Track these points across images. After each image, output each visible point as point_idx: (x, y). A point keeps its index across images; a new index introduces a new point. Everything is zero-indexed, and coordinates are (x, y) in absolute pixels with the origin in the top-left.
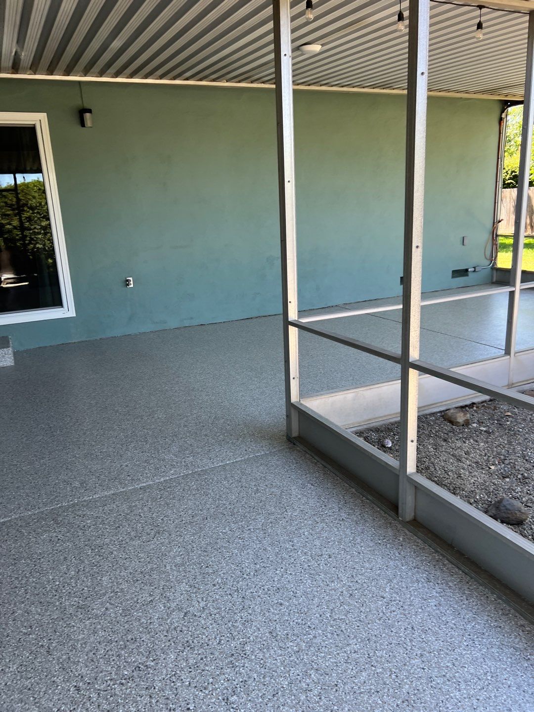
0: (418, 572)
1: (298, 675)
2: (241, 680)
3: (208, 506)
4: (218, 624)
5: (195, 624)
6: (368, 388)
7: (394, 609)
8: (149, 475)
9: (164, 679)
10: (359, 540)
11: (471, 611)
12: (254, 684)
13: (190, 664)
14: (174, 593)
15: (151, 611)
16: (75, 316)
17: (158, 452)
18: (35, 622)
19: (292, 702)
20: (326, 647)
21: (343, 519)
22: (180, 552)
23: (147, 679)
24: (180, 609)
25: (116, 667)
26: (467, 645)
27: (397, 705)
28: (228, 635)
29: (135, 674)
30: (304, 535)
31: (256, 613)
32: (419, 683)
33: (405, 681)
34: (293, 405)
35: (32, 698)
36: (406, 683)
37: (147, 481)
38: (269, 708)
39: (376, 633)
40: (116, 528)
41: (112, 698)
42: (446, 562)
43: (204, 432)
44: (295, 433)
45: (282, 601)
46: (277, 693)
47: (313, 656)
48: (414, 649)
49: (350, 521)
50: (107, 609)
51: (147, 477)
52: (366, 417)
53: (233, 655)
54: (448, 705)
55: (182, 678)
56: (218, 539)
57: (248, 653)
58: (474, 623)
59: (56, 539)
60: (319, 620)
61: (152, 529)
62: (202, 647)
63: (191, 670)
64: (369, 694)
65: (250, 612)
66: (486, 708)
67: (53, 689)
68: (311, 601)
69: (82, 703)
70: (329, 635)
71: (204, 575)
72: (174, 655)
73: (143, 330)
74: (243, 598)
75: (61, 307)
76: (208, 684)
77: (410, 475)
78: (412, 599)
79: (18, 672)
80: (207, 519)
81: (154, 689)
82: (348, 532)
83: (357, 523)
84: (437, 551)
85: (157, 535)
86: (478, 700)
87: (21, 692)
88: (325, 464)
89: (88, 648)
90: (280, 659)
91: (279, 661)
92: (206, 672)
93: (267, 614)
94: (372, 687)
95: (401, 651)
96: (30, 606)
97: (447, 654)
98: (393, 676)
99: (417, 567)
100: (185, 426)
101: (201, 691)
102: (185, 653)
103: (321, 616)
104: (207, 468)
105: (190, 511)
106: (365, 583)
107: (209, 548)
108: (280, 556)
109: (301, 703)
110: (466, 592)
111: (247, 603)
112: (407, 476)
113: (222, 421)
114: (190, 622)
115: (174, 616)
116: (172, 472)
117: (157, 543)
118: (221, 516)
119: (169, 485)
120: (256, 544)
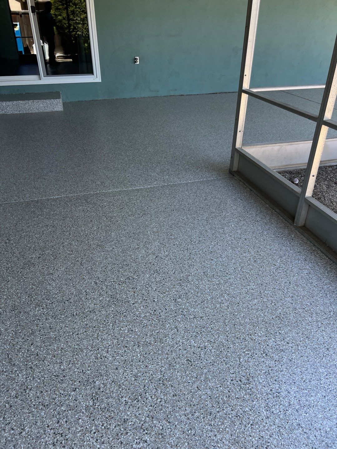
0: (300, 255)
1: (217, 295)
2: (184, 292)
3: (175, 204)
4: (175, 264)
5: (162, 262)
7: (280, 271)
9: (142, 285)
10: (265, 233)
11: (329, 279)
12: (191, 295)
13: (157, 281)
14: (151, 246)
15: (137, 253)
16: (101, 81)
17: (148, 171)
18: (74, 249)
19: (211, 307)
20: (235, 284)
21: (257, 221)
22: (156, 226)
23: (133, 284)
24: (154, 254)
25: (117, 276)
26: (322, 296)
27: (273, 318)
28: (179, 270)
29: (127, 281)
30: (231, 226)
31: (197, 262)
32: (288, 310)
33: (280, 307)
34: (237, 150)
35: (72, 284)
36: (280, 309)
37: (140, 186)
38: (198, 308)
39: (267, 282)
40: (121, 209)
41: (114, 290)
42: (319, 252)
43: (176, 163)
44: (235, 169)
45: (213, 259)
46: (204, 302)
47: (227, 288)
48: (288, 293)
49: (262, 222)
50: (113, 248)
51: (140, 184)
52: (284, 164)
53: (181, 280)
54: (303, 323)
55: (152, 286)
56: (179, 222)
57: (190, 280)
58: (329, 286)
59: (87, 210)
61: (141, 212)
62: (164, 273)
63: (157, 283)
64: (256, 310)
65: (193, 261)
66: (326, 328)
67: (83, 281)
68: (230, 261)
69: (98, 290)
70: (238, 279)
71: (169, 239)
72: (149, 275)
73: (143, 95)
74: (190, 253)
75: (92, 74)
76: (166, 291)
77: (307, 197)
78: (293, 268)
79: (65, 271)
80: (173, 211)
81: (137, 289)
82: (259, 228)
83: (266, 224)
84: (314, 245)
86: (322, 323)
87: (66, 280)
88: (251, 189)
89: (102, 265)
91: (207, 287)
92: (165, 285)
93: (203, 263)
94: (259, 307)
95: (280, 293)
96: (72, 241)
97: (308, 298)
98: (273, 304)
99: (300, 252)
100: (165, 158)
101: (162, 294)
102: (154, 275)
103: (235, 269)
104: (176, 183)
105: (164, 206)
106: (265, 256)
107: (173, 226)
108: (215, 235)
109: (216, 308)
110: (328, 269)
111: (192, 256)
112: (305, 198)
113: (189, 157)
114: (159, 261)
115: (150, 257)
116: (155, 183)
117: (144, 219)
118: (182, 210)
119: (153, 190)
120: (201, 227)
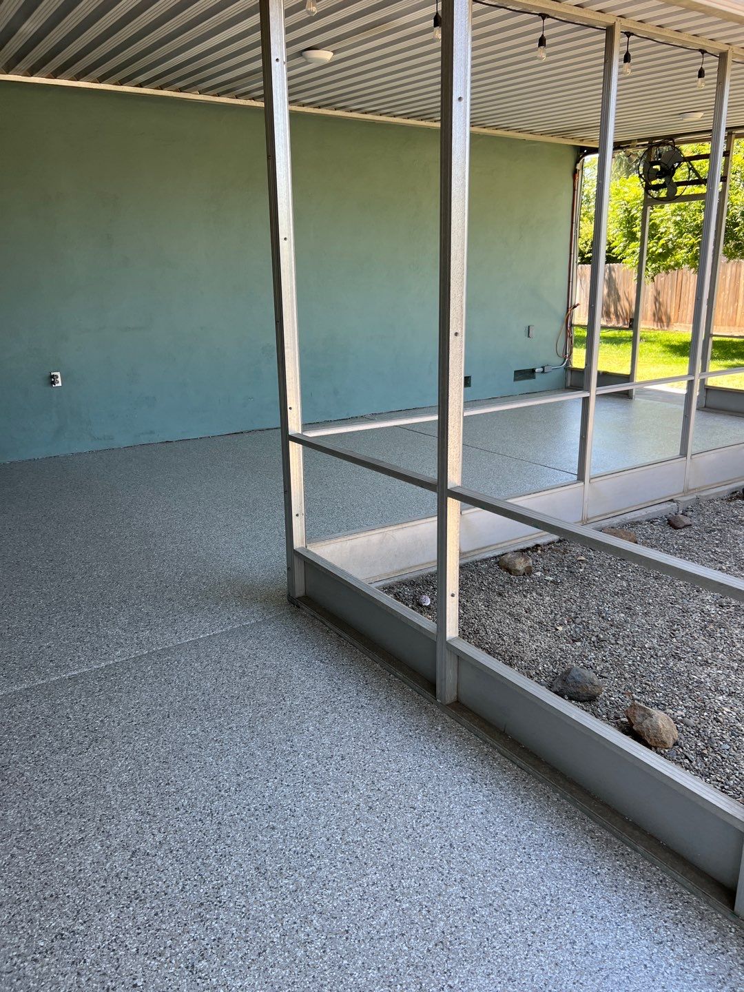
0: (460, 771)
1: (295, 923)
2: (212, 938)
3: (171, 699)
4: (183, 863)
5: (148, 866)
6: (400, 526)
7: (427, 821)
8: (83, 659)
9: (99, 948)
10: (383, 733)
11: (527, 816)
12: (231, 942)
13: (139, 923)
14: (116, 825)
15: (81, 854)
17: (97, 626)
19: (285, 961)
20: (334, 881)
21: (362, 706)
22: (127, 766)
23: (73, 950)
24: (125, 847)
25: (26, 937)
26: (521, 862)
27: (429, 950)
28: (196, 877)
29: (56, 944)
30: (308, 730)
31: (237, 843)
32: (458, 918)
33: (440, 916)
34: (296, 553)
36: (441, 919)
37: (79, 668)
38: (252, 973)
39: (402, 857)
40: (30, 738)
41: (19, 982)
42: (498, 755)
43: (167, 595)
44: (299, 591)
45: (275, 824)
46: (265, 951)
47: (316, 895)
48: (452, 872)
49: (372, 707)
50: (13, 856)
51: (79, 662)
52: (396, 567)
53: (202, 904)
54: (495, 944)
55: (127, 943)
56: (184, 744)
57: (224, 899)
58: (530, 832)
60: (325, 845)
61: (86, 736)
62: (157, 896)
63: (140, 931)
64: (390, 939)
65: (229, 842)
66: (544, 943)
68: (315, 821)
70: (339, 865)
71: (162, 796)
72: (115, 913)
73: (76, 450)
74: (220, 823)
76: (165, 948)
77: (450, 640)
78: (451, 807)
80: (169, 717)
81: (85, 962)
82: (369, 723)
83: (381, 710)
84: (486, 742)
85: (94, 744)
86: (534, 933)
88: (340, 632)
90: (269, 903)
91: (268, 906)
92: (162, 931)
93: (253, 843)
94: (395, 929)
95: (436, 877)
97: (495, 876)
98: (424, 912)
99: (459, 764)
100: (139, 587)
101: (155, 958)
102: (131, 909)
103: (328, 840)
104: (171, 645)
105: (144, 708)
106: (389, 790)
107: (171, 757)
108: (274, 761)
109: (297, 961)
110: (521, 792)
111: (225, 830)
112: (447, 642)
113: (195, 578)
114: (140, 864)
115: (117, 858)
116: (118, 653)
117: (94, 755)
118: (190, 711)
119: (112, 672)
120: (240, 748)
